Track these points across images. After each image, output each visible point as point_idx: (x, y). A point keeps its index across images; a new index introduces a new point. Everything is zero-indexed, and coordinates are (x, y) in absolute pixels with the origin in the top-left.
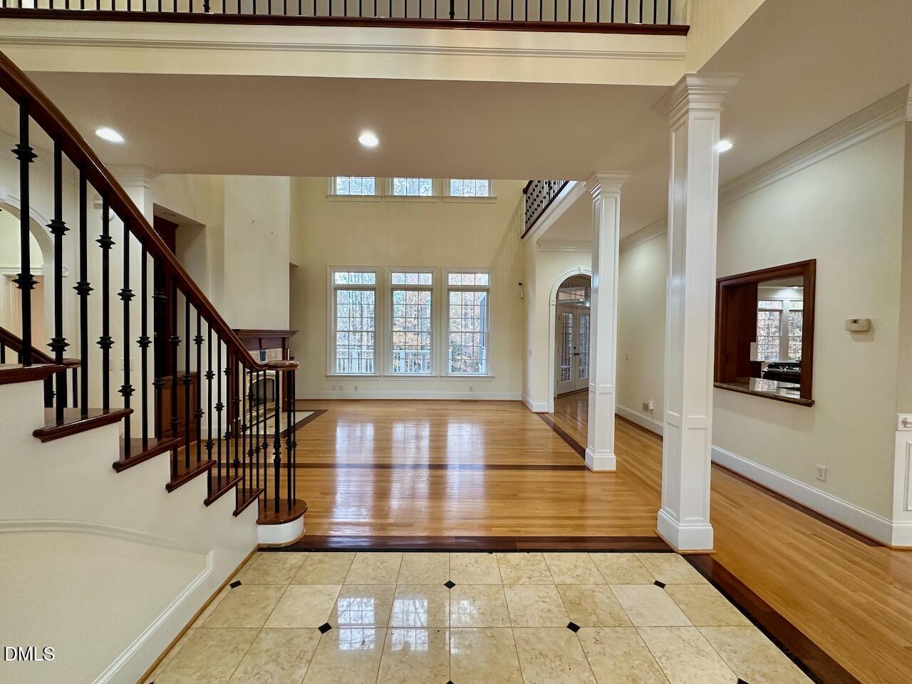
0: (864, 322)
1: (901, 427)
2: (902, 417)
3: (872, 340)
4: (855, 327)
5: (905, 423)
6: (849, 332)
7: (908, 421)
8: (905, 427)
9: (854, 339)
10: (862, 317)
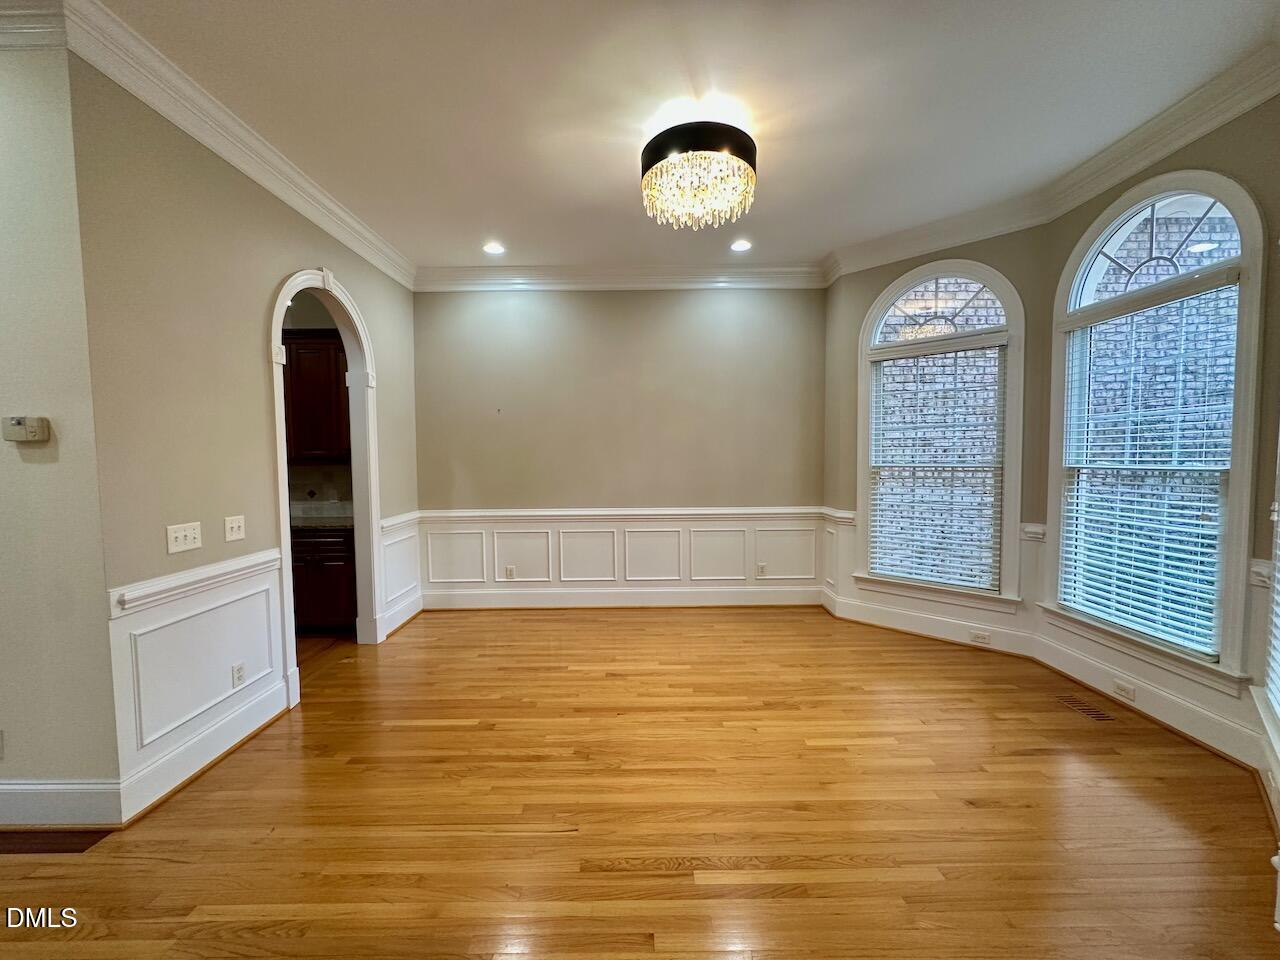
0: (35, 424)
1: (116, 612)
2: (115, 594)
3: (55, 459)
4: (20, 433)
5: (122, 603)
6: (13, 443)
7: (126, 598)
8: (123, 609)
9: (24, 460)
10: (32, 412)
